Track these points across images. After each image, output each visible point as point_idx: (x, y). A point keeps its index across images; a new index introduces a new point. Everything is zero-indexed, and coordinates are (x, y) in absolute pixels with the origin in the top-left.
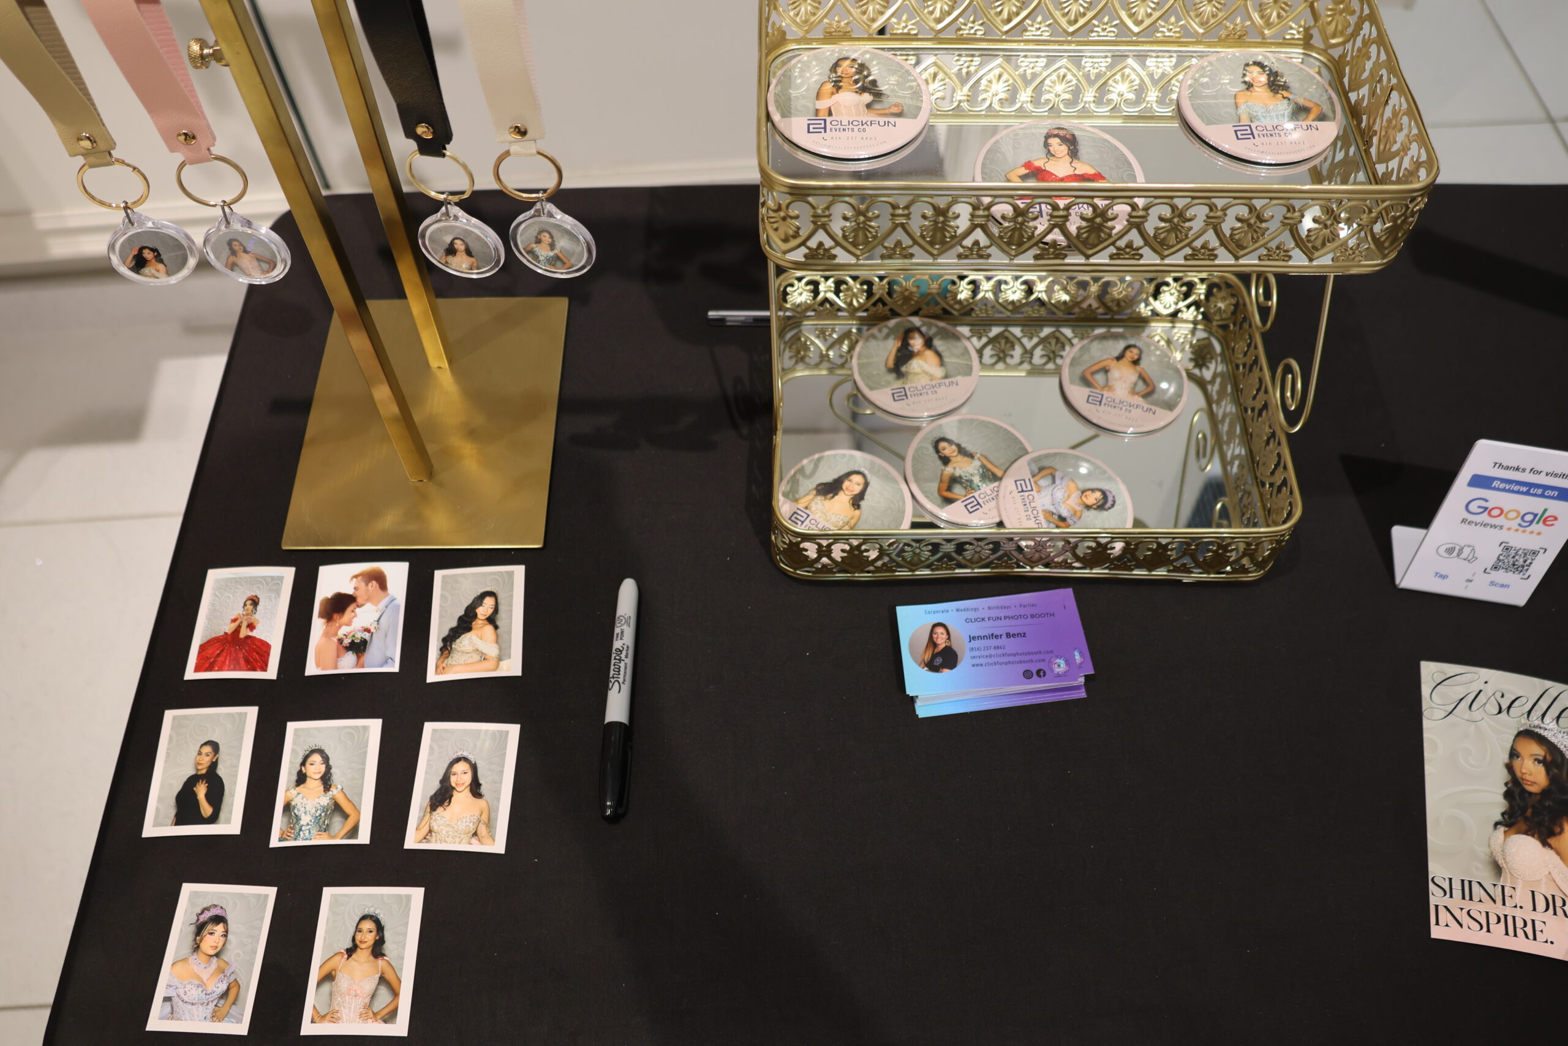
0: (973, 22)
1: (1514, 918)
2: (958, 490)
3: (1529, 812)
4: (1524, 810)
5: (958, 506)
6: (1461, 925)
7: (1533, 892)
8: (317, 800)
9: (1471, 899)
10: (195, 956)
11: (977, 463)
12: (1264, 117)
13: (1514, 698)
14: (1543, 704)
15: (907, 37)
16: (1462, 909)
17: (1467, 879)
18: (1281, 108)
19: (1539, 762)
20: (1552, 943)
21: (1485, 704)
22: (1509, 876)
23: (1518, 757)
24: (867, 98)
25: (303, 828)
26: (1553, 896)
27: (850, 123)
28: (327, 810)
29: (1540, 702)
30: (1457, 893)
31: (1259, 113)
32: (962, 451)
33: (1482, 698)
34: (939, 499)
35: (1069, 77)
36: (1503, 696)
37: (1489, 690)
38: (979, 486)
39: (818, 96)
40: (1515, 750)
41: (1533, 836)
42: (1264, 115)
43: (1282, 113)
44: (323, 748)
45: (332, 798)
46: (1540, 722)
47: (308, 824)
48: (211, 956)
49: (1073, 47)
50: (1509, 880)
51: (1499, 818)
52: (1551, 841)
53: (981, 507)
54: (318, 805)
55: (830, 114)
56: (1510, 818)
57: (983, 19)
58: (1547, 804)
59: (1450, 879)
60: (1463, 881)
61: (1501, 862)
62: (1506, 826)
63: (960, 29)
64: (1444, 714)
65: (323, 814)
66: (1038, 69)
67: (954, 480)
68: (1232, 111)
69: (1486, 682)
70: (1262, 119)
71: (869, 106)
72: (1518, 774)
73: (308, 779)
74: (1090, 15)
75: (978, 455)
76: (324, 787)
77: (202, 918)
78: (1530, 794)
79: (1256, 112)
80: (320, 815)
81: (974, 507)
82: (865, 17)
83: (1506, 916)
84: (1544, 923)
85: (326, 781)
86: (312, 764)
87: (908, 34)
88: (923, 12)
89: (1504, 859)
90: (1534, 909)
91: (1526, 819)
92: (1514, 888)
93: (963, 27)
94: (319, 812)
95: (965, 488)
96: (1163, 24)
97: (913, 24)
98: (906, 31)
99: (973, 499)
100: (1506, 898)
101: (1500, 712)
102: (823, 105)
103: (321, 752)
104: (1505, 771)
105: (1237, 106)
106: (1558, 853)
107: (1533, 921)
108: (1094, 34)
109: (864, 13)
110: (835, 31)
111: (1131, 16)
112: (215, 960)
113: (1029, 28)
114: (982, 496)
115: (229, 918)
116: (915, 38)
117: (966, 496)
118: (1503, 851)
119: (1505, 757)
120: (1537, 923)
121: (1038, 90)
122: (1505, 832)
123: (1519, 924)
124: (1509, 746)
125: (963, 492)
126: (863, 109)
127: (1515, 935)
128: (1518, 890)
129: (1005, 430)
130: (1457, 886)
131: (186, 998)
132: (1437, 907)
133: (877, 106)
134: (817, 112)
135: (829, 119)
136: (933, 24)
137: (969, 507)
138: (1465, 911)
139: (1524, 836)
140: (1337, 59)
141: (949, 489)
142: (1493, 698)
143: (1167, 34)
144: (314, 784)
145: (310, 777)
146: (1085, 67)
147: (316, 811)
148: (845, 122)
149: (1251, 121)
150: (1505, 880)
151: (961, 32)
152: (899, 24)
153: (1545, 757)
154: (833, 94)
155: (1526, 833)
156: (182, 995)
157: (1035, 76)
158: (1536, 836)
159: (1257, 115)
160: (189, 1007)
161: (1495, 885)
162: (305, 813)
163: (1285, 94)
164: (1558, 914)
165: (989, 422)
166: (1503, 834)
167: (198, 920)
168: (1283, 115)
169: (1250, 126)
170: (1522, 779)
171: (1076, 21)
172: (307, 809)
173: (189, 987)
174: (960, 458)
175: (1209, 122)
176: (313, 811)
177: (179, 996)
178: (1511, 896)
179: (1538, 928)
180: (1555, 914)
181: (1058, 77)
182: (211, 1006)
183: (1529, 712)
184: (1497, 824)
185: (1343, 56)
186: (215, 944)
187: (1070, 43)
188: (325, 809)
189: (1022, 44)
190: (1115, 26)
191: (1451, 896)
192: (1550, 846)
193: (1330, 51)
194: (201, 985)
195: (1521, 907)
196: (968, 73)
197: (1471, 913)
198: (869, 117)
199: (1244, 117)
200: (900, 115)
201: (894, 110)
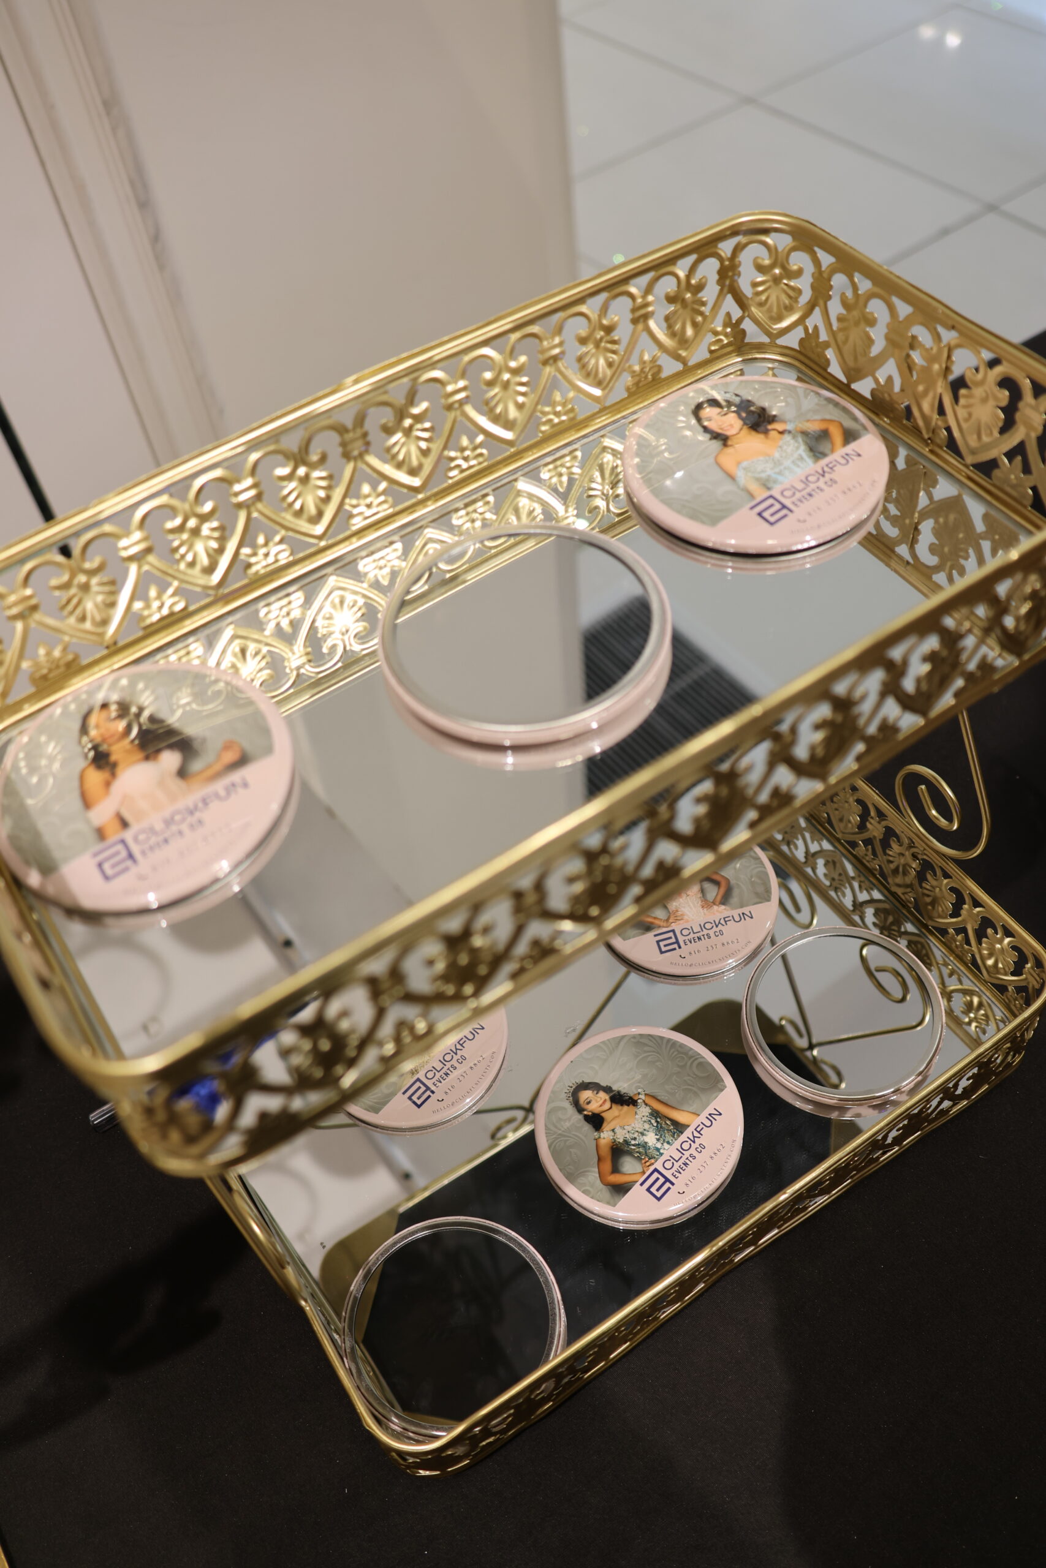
0: (266, 544)
12: (780, 473)
15: (172, 620)
18: (789, 449)
24: (170, 759)
27: (168, 822)
31: (769, 472)
38: (659, 1150)
39: (87, 803)
42: (777, 470)
43: (796, 456)
49: (431, 507)
55: (124, 824)
57: (277, 532)
63: (249, 566)
68: (728, 486)
70: (780, 478)
71: (182, 773)
75: (642, 1097)
79: (763, 471)
82: (88, 625)
87: (172, 614)
88: (178, 570)
93: (253, 559)
95: (639, 1159)
96: (545, 409)
97: (173, 595)
98: (165, 611)
102: (102, 813)
105: (732, 478)
108: (454, 472)
109: (83, 619)
110: (50, 670)
113: (351, 510)
116: (185, 614)
117: (644, 1172)
126: (176, 784)
133: (196, 766)
134: (100, 834)
135: (128, 835)
136: (202, 580)
140: (797, 347)
141: (615, 1170)
143: (557, 421)
148: (159, 826)
149: (769, 489)
151: (254, 569)
152: (148, 606)
154: (108, 784)
159: (769, 476)
163: (779, 426)
168: (801, 458)
169: (771, 497)
171: (420, 462)
175: (713, 520)
185: (811, 338)
187: (422, 502)
189: (354, 539)
190: (479, 445)
193: (780, 341)
196: (291, 623)
198: (193, 795)
199: (754, 487)
200: (243, 761)
201: (230, 757)
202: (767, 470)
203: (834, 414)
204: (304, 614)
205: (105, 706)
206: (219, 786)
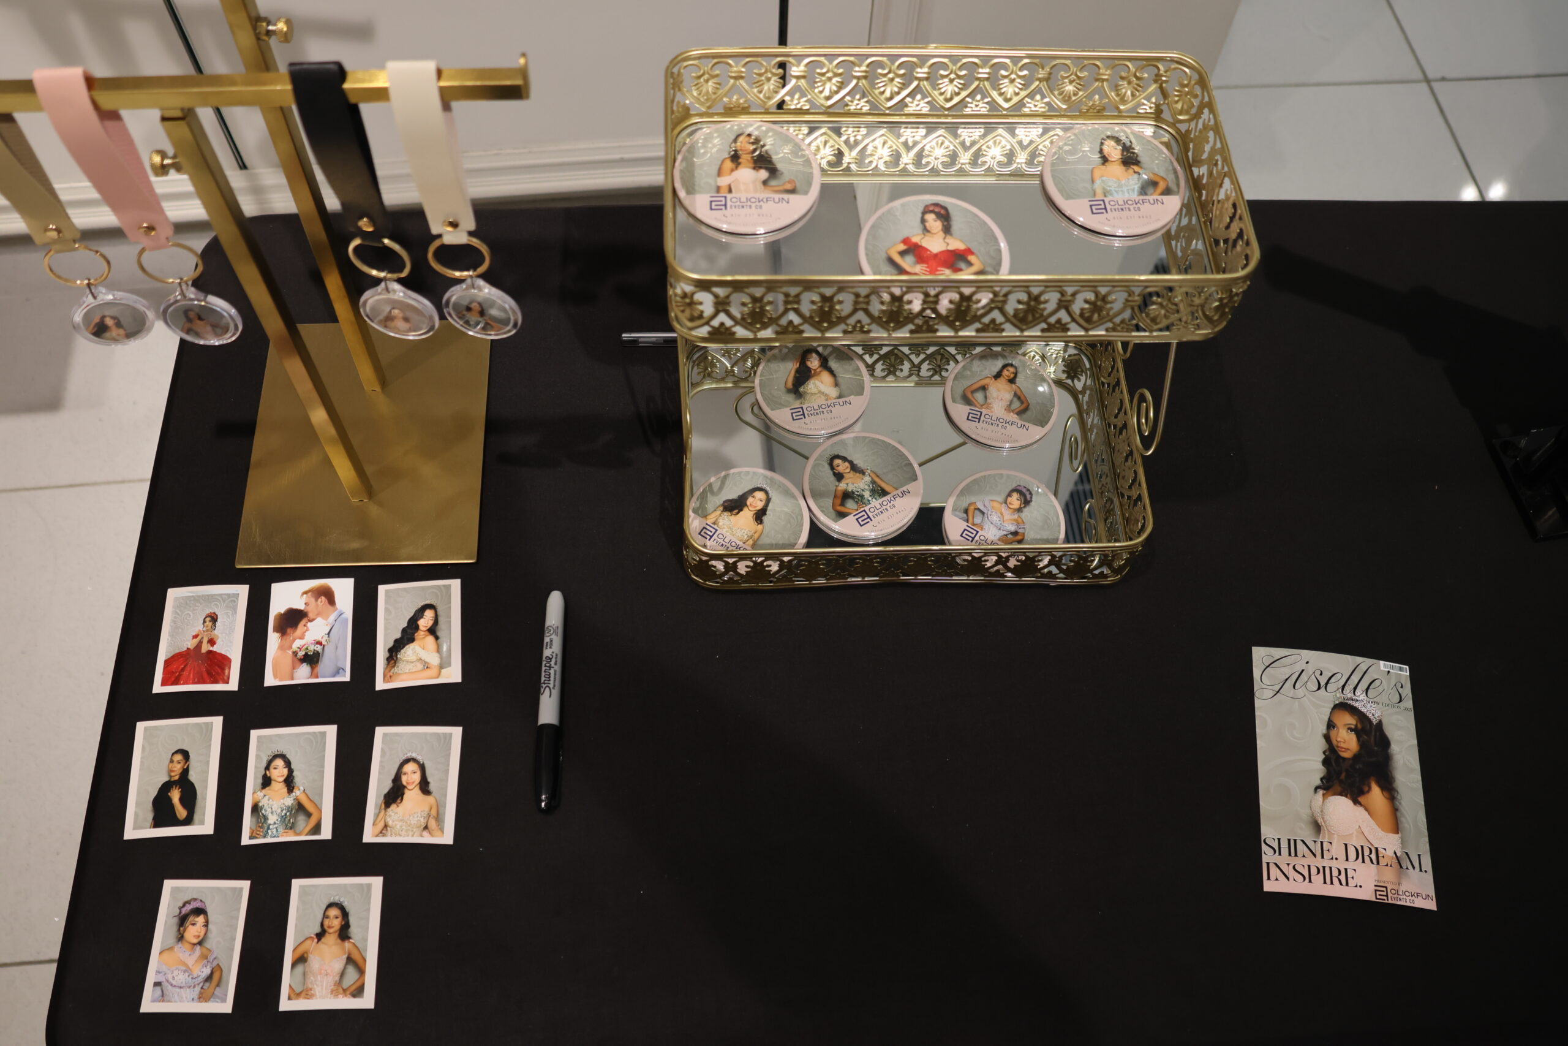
0: (859, 100)
1: (1331, 868)
2: (850, 504)
3: (1343, 776)
4: (1340, 773)
5: (851, 519)
6: (1288, 878)
7: (1346, 845)
8: (282, 801)
9: (1296, 855)
10: (180, 945)
11: (867, 479)
12: (1117, 192)
13: (1330, 675)
14: (1355, 679)
15: (800, 112)
16: (1288, 864)
17: (1292, 838)
18: (1132, 182)
19: (1351, 730)
20: (1361, 886)
21: (1307, 682)
22: (1326, 832)
23: (1334, 727)
24: (763, 174)
25: (271, 827)
26: (1362, 847)
27: (748, 200)
28: (292, 810)
29: (1352, 677)
30: (1285, 851)
31: (1112, 189)
32: (854, 468)
33: (1304, 677)
34: (833, 514)
35: (947, 143)
36: (1321, 674)
37: (1310, 669)
38: (869, 501)
39: (720, 173)
40: (1332, 721)
41: (1346, 796)
42: (1117, 189)
43: (1132, 187)
44: (284, 753)
45: (296, 799)
46: (1352, 695)
47: (275, 823)
48: (194, 944)
49: (949, 120)
50: (1327, 836)
51: (1318, 782)
52: (1361, 799)
53: (871, 520)
54: (283, 806)
55: (730, 191)
56: (1327, 782)
57: (868, 97)
58: (1358, 767)
59: (1279, 839)
60: (1289, 840)
61: (1320, 821)
62: (1324, 789)
63: (847, 105)
64: (1272, 693)
65: (288, 814)
66: (917, 138)
67: (847, 496)
68: (1088, 185)
69: (1307, 663)
70: (1115, 194)
71: (765, 183)
72: (1334, 742)
73: (273, 782)
74: (964, 94)
75: (869, 471)
76: (288, 789)
77: (184, 911)
78: (1344, 759)
79: (1109, 186)
80: (286, 814)
81: (865, 520)
82: (761, 96)
83: (1324, 868)
84: (1355, 870)
85: (289, 783)
86: (275, 768)
87: (801, 109)
88: (813, 92)
89: (1323, 818)
90: (1347, 860)
91: (1341, 782)
92: (1331, 843)
93: (850, 103)
94: (284, 812)
95: (857, 503)
96: (1029, 101)
97: (806, 101)
98: (798, 106)
99: (864, 513)
100: (1324, 852)
101: (1319, 688)
102: (724, 181)
103: (283, 756)
104: (1323, 741)
105: (1093, 181)
106: (1366, 809)
107: (1346, 870)
108: (968, 109)
109: (760, 92)
110: (735, 107)
111: (1001, 94)
112: (198, 948)
113: (910, 105)
114: (872, 510)
115: (210, 910)
116: (807, 112)
117: (857, 510)
118: (1322, 811)
119: (1323, 729)
120: (1349, 871)
121: (920, 155)
122: (1324, 795)
123: (1335, 873)
124: (1326, 718)
125: (855, 507)
126: (760, 186)
127: (1332, 883)
128: (1334, 844)
129: (894, 446)
130: (1284, 844)
131: (174, 983)
132: (1268, 864)
133: (773, 183)
134: (718, 189)
135: (729, 196)
136: (823, 102)
137: (860, 520)
138: (1291, 866)
139: (1339, 797)
140: (1183, 132)
141: (842, 504)
142: (1313, 676)
143: (1034, 109)
144: (278, 786)
145: (275, 781)
146: (960, 136)
147: (282, 811)
148: (743, 200)
149: (1105, 196)
150: (1324, 837)
151: (849, 108)
152: (792, 100)
153: (1356, 726)
154: (732, 170)
155: (1341, 794)
156: (171, 980)
157: (915, 143)
158: (1349, 795)
159: (1111, 190)
160: (178, 990)
161: (1315, 842)
162: (272, 813)
163: (1136, 168)
164: (1366, 861)
165: (879, 439)
166: (1321, 796)
167: (180, 913)
168: (1133, 190)
169: (1103, 201)
170: (1338, 747)
171: (951, 99)
172: (274, 809)
173: (176, 973)
174: (852, 474)
175: (1068, 197)
176: (279, 811)
177: (167, 981)
178: (1328, 850)
179: (1350, 875)
180: (1363, 862)
181: (937, 144)
182: (198, 989)
183: (1343, 687)
184: (1317, 788)
185: (1188, 132)
186: (197, 934)
187: (946, 116)
188: (290, 809)
189: (904, 117)
190: (987, 103)
191: (1280, 854)
192: (1361, 804)
193: (1178, 125)
194: (187, 970)
195: (1336, 859)
196: (855, 141)
197: (1296, 868)
198: (765, 194)
199: (1099, 192)
200: (793, 191)
201: (789, 187)
202: (1112, 185)
203: (1171, 178)
204: (863, 140)
205: (749, 135)
206: (777, 196)
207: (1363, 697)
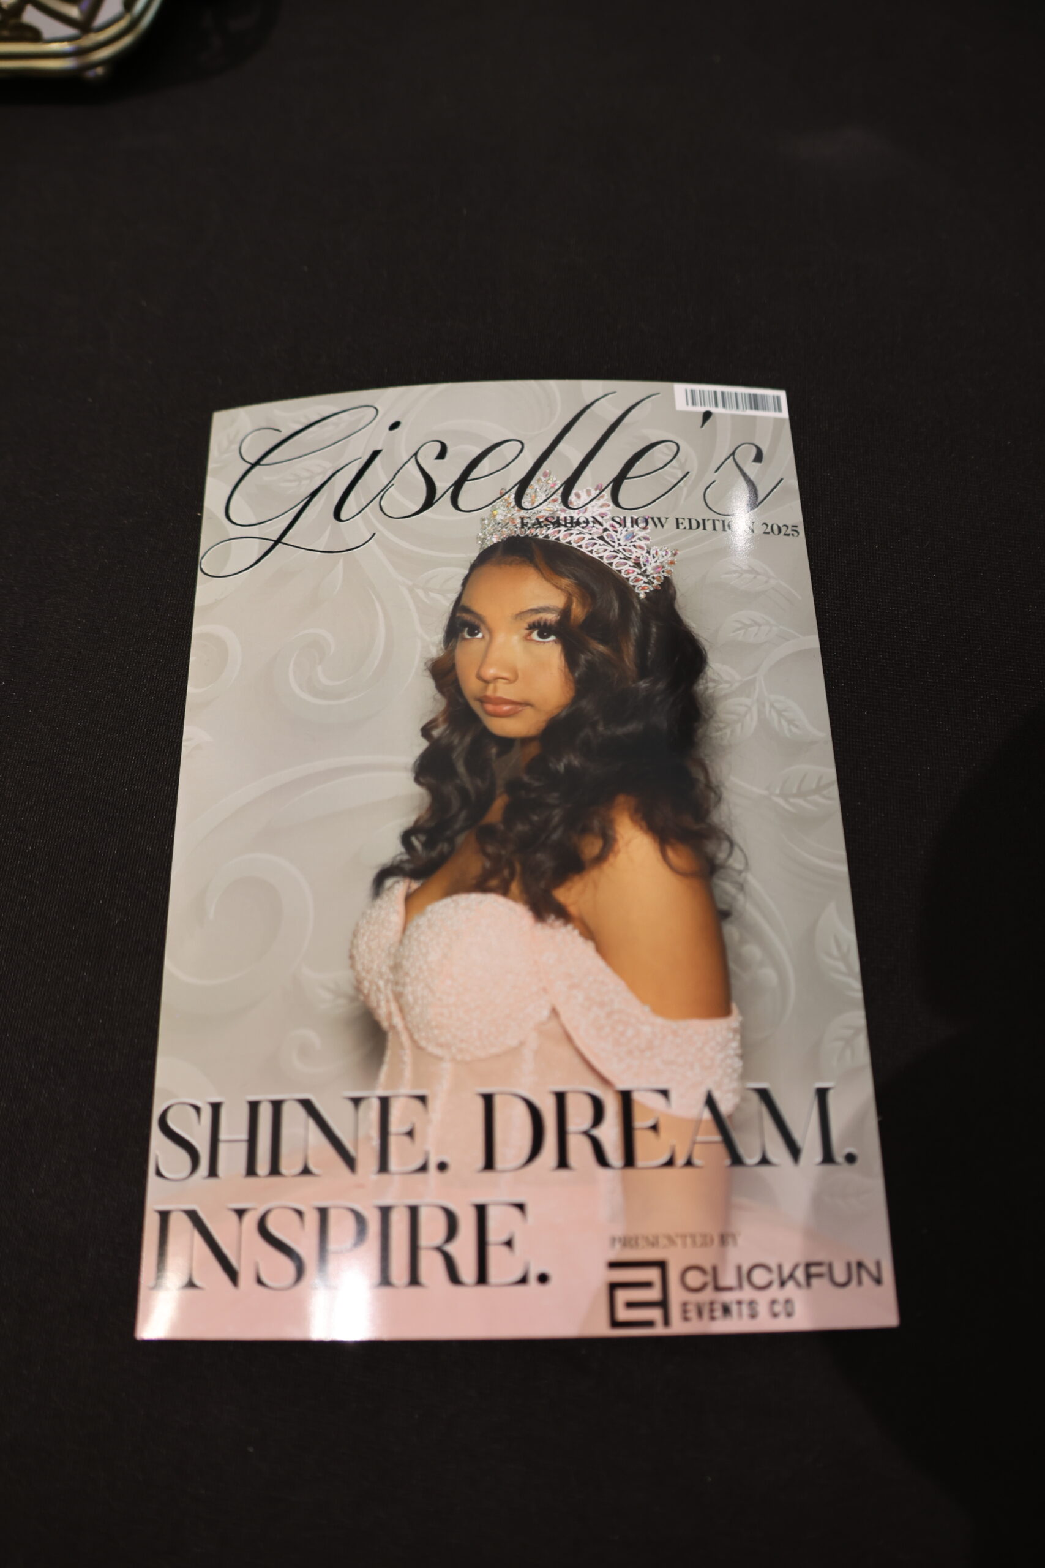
1: (414, 1211)
3: (495, 813)
4: (484, 802)
6: (232, 1274)
7: (488, 1100)
9: (275, 1170)
13: (478, 451)
14: (571, 452)
16: (240, 1213)
17: (265, 1097)
19: (544, 630)
20: (543, 1278)
21: (385, 489)
22: (408, 1056)
23: (473, 630)
26: (561, 1098)
29: (561, 446)
30: (232, 1157)
33: (377, 474)
36: (442, 455)
37: (401, 445)
40: (467, 610)
41: (504, 891)
46: (558, 506)
50: (408, 1073)
51: (391, 850)
52: (568, 895)
56: (428, 845)
58: (561, 767)
59: (216, 1108)
60: (254, 1107)
61: (385, 1010)
62: (414, 875)
64: (257, 548)
69: (395, 426)
72: (471, 686)
78: (506, 743)
83: (385, 1212)
84: (521, 1207)
89: (398, 997)
90: (489, 1164)
91: (486, 834)
92: (422, 1099)
100: (394, 1142)
101: (429, 503)
104: (429, 685)
106: (588, 933)
107: (481, 1211)
118: (396, 968)
119: (432, 643)
120: (493, 1214)
122: (409, 898)
123: (432, 1230)
124: (446, 604)
127: (414, 1280)
128: (437, 1104)
130: (234, 1127)
132: (164, 1216)
138: (250, 1221)
139: (475, 898)
142: (412, 466)
150: (395, 1078)
153: (565, 613)
155: (481, 887)
158: (515, 887)
161: (357, 1101)
164: (573, 1158)
166: (400, 906)
170: (483, 700)
178: (410, 1134)
179: (495, 1235)
180: (563, 1162)
183: (524, 484)
184: (383, 875)
191: (213, 1172)
192: (563, 914)
195: (442, 1167)
197: (272, 1227)
207: (602, 507)
